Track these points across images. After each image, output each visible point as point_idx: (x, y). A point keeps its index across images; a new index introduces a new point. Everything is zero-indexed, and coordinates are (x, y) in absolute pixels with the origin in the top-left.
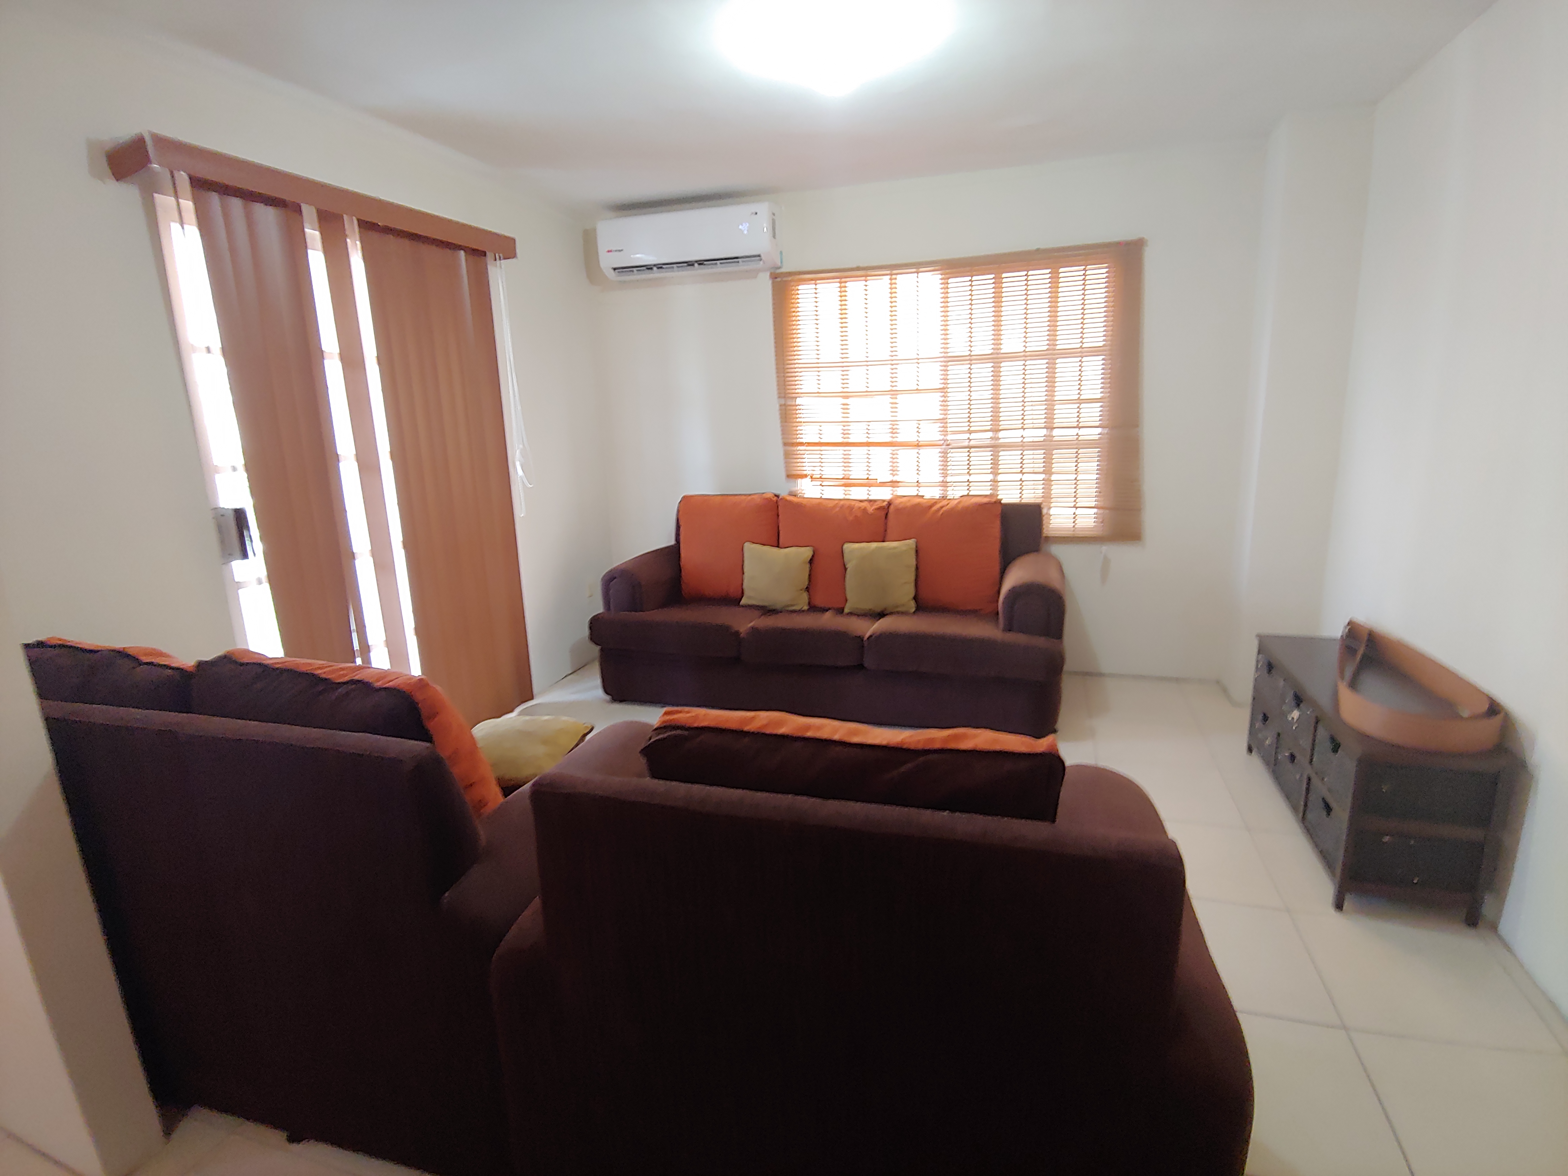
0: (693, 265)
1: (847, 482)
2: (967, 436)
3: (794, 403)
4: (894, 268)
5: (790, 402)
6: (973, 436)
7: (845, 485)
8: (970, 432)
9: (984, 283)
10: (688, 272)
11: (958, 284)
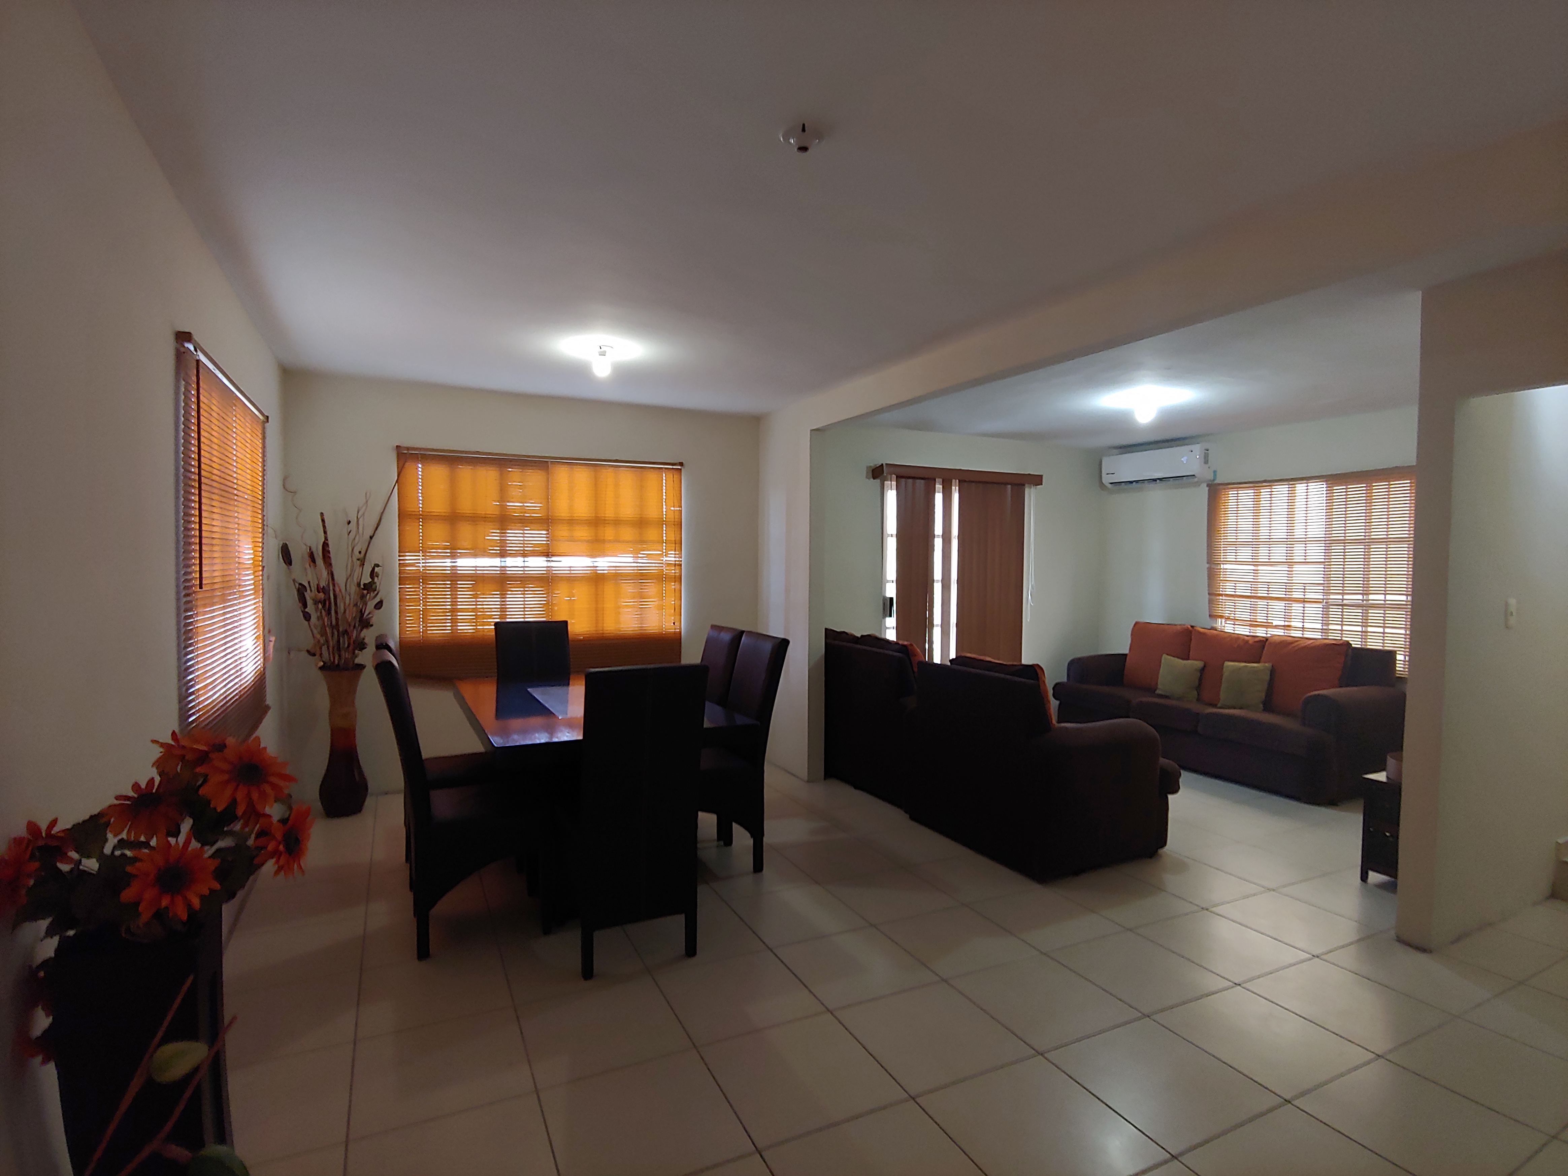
0: (1156, 481)
1: (1253, 624)
2: (1340, 597)
3: (1219, 568)
4: (1292, 480)
5: (1213, 566)
6: (1346, 597)
7: (1251, 625)
8: (1343, 594)
9: (1357, 490)
10: (1152, 485)
11: (1339, 489)
